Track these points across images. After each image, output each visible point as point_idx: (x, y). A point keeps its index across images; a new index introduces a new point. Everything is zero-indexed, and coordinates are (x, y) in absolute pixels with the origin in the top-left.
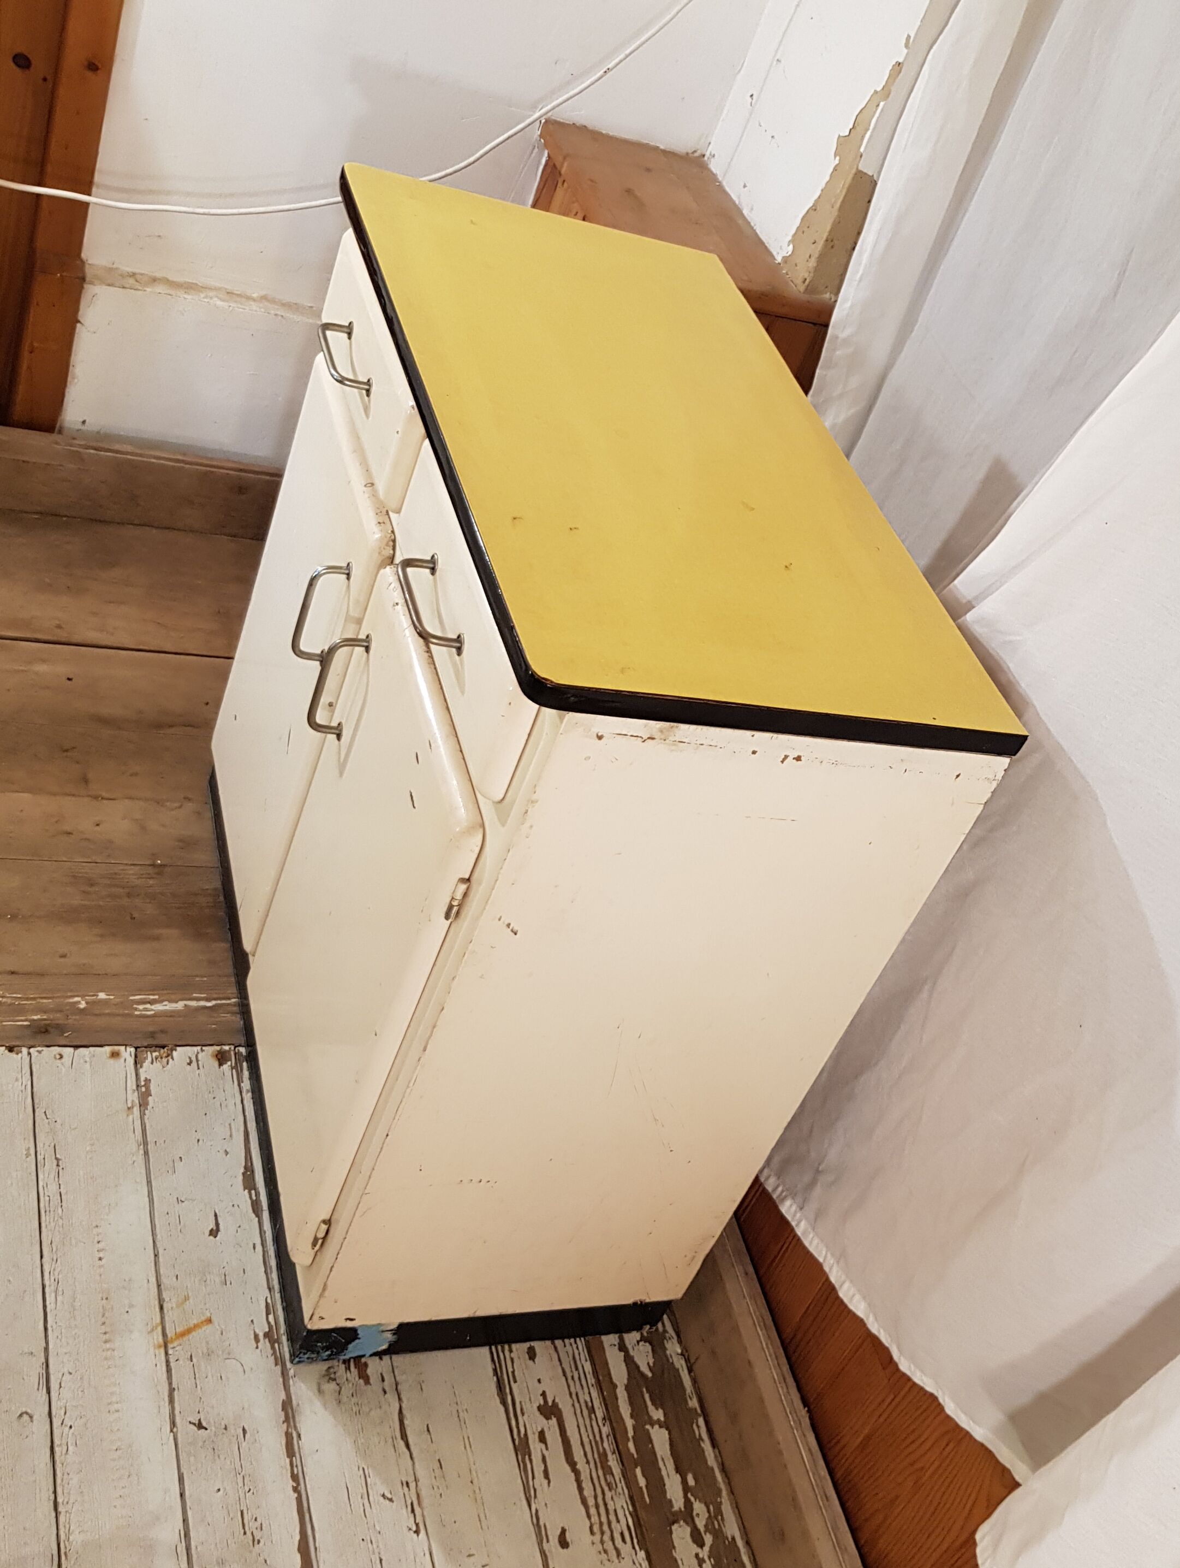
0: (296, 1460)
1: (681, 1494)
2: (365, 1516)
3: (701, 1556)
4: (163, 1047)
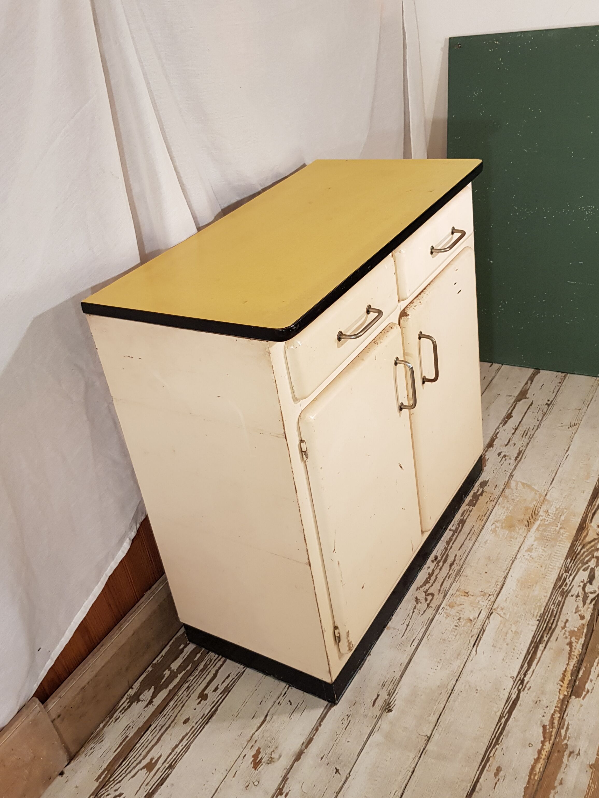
0: (311, 736)
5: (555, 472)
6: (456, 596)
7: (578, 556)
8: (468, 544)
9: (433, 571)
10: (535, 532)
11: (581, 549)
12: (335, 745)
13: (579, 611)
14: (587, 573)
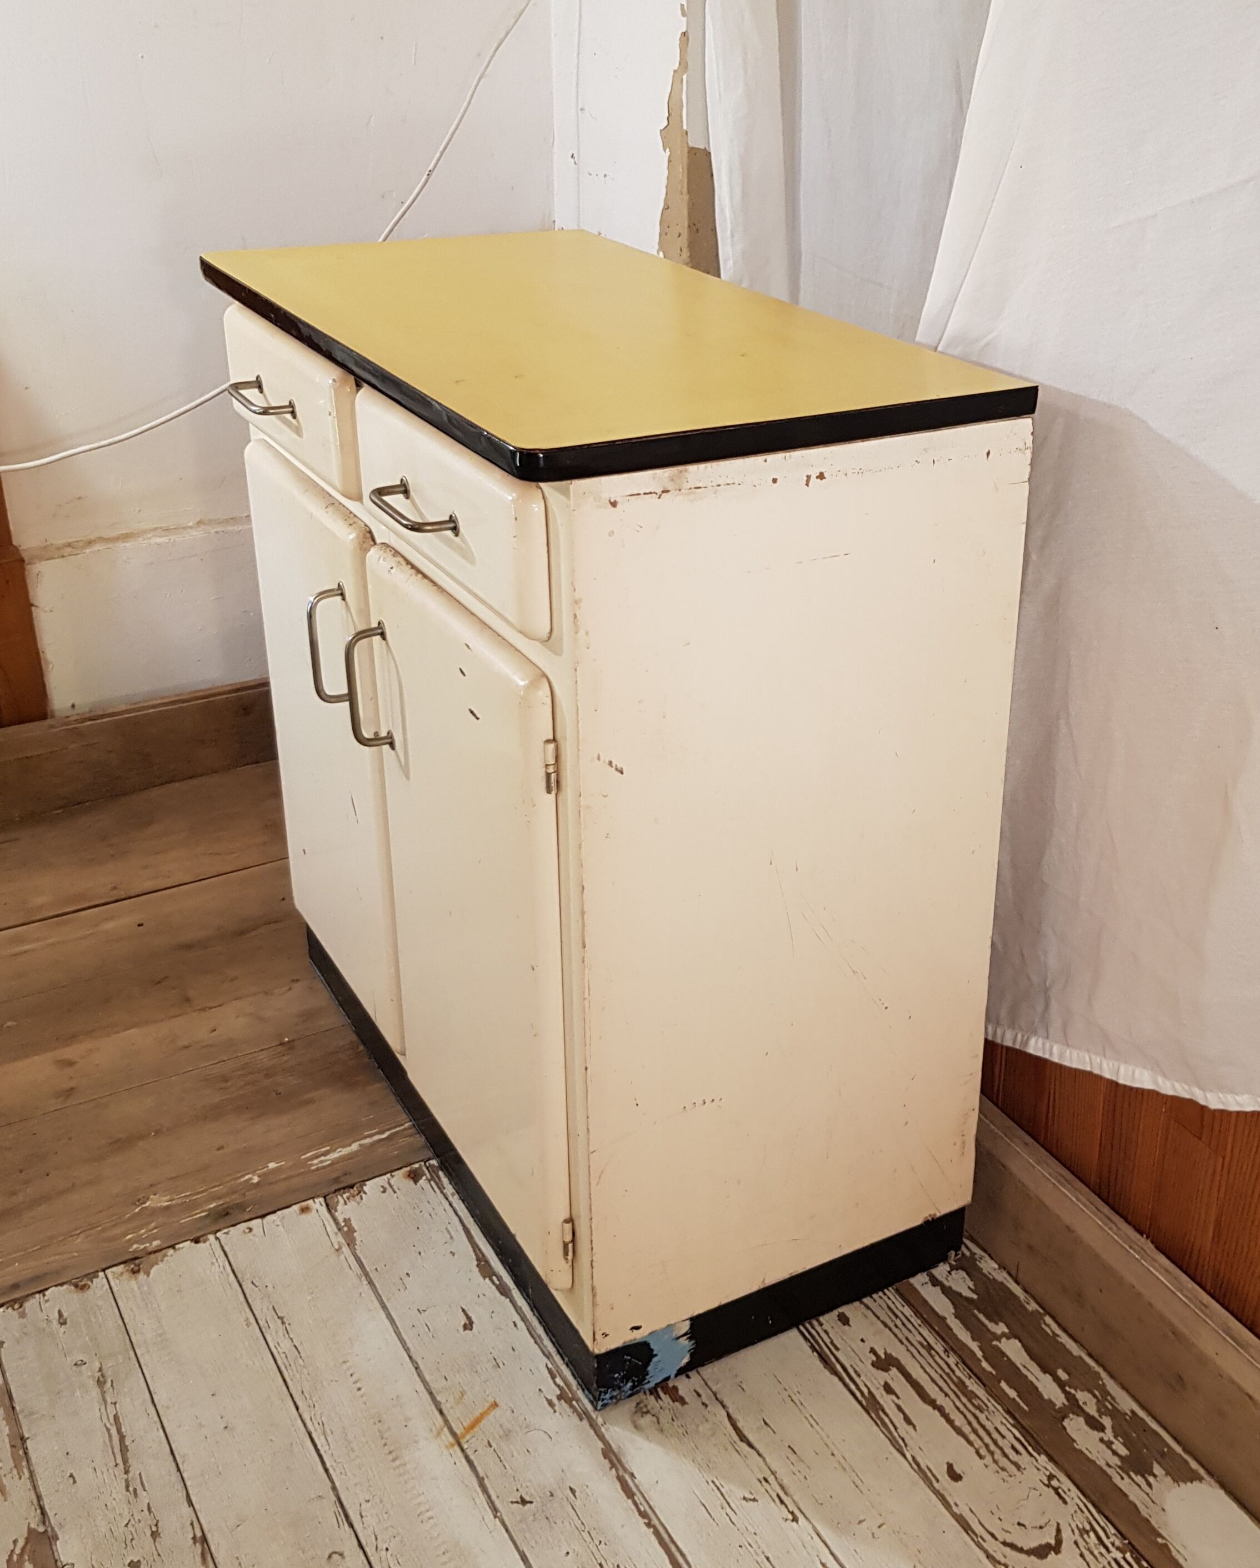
0: (638, 1498)
1: (1059, 1391)
2: (733, 1523)
3: (1106, 1439)
4: (352, 1187)
12: (581, 1528)
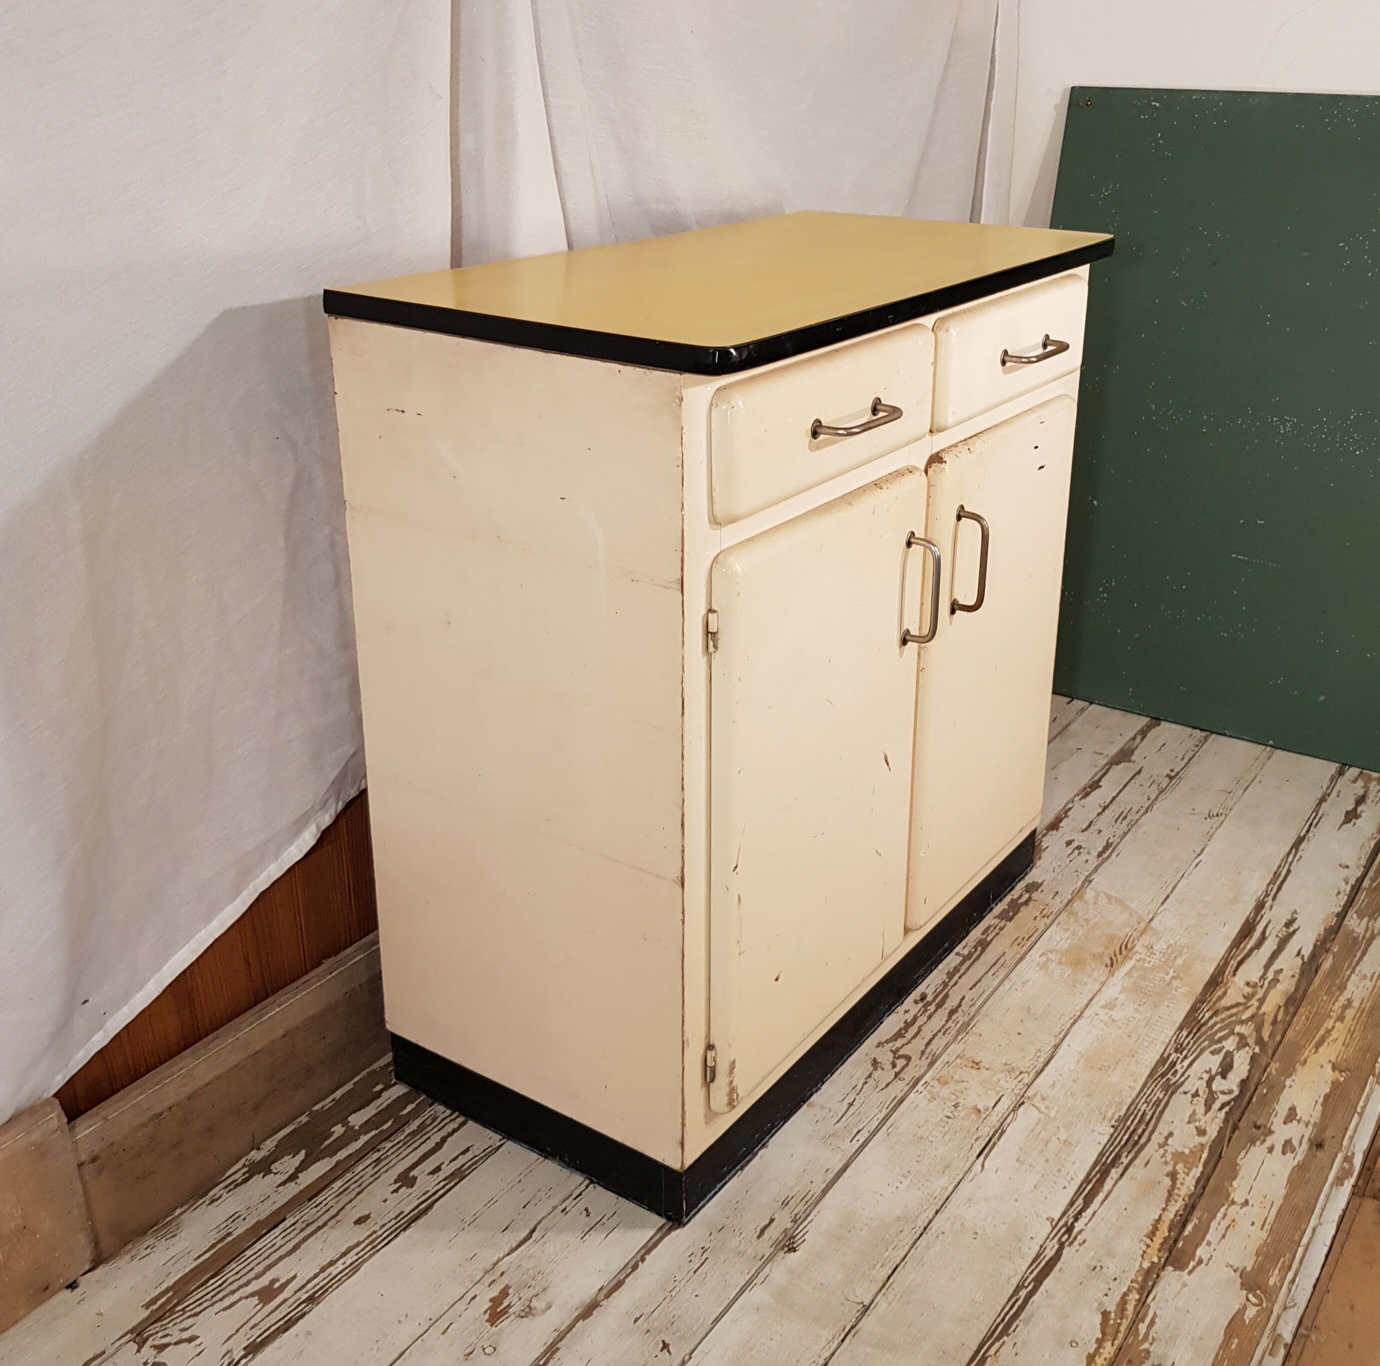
5: (1172, 885)
6: (954, 1067)
7: (1204, 1029)
8: (990, 982)
9: (915, 1018)
10: (1124, 977)
11: (1211, 1018)
12: (668, 1299)
13: (1196, 1120)
14: (1218, 1058)
